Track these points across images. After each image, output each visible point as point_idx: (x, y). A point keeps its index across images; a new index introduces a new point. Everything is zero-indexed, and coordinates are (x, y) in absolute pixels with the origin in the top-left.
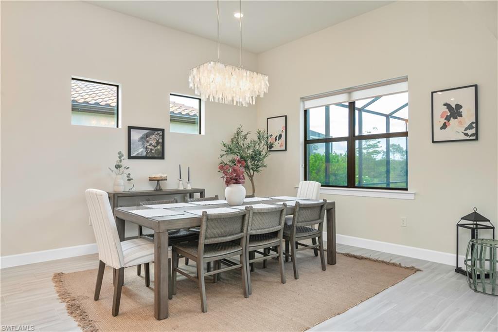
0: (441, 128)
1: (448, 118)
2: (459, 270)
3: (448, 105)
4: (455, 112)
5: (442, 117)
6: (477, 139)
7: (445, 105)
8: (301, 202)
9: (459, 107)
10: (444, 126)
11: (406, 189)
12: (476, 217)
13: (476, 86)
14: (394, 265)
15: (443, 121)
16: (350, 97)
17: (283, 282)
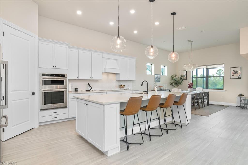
0: (232, 76)
1: (234, 74)
2: (237, 106)
3: (234, 71)
4: (236, 72)
5: (233, 73)
6: (241, 78)
7: (233, 71)
8: (197, 93)
9: (237, 71)
10: (233, 75)
11: (223, 89)
12: (241, 95)
13: (241, 67)
14: (222, 106)
15: (233, 74)
16: (207, 67)
17: (196, 110)
